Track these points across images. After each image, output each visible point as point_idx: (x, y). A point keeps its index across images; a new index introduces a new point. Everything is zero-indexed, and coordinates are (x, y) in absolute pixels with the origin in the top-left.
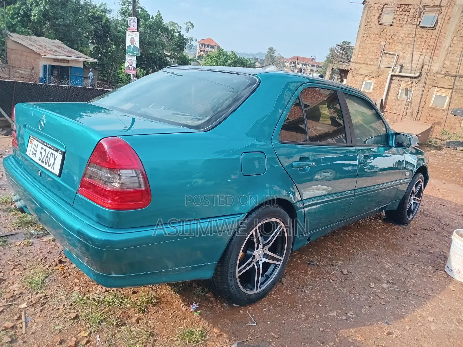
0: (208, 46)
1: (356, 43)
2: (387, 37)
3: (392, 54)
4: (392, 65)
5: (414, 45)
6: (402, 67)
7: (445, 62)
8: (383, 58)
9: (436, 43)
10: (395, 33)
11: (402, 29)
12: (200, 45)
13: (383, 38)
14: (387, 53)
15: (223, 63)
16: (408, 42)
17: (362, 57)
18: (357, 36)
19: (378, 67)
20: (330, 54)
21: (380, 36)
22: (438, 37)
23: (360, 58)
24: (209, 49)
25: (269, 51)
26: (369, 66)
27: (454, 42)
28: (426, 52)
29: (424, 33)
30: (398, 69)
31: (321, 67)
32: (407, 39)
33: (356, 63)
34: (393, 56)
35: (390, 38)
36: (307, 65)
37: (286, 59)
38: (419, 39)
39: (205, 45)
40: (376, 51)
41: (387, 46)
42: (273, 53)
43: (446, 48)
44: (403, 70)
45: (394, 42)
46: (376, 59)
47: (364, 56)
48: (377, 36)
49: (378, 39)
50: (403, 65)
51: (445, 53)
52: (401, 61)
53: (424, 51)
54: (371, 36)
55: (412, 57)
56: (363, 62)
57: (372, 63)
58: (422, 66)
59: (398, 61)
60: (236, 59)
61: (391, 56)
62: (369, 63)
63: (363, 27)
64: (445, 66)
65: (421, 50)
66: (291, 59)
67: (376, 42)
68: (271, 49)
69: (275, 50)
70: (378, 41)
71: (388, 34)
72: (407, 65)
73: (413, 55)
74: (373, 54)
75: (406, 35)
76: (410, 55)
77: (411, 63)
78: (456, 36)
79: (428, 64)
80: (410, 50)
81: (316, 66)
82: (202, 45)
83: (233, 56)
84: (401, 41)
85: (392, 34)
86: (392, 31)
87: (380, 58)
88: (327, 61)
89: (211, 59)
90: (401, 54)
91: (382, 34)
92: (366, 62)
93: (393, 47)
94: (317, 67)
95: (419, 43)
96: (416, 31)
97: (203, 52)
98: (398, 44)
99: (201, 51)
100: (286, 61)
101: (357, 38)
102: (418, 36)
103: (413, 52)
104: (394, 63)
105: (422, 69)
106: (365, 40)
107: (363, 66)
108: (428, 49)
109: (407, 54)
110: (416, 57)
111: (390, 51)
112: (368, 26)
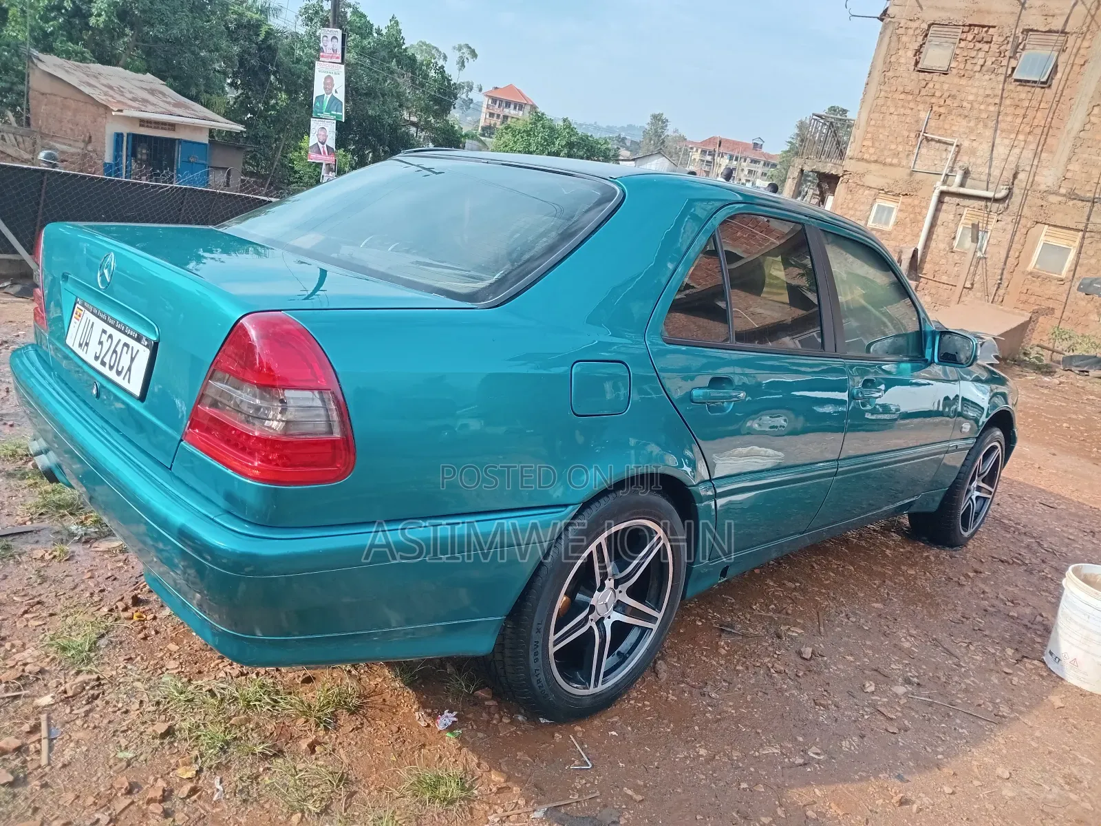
0: (508, 104)
1: (860, 113)
2: (933, 100)
3: (945, 143)
4: (943, 170)
5: (997, 122)
6: (966, 173)
7: (1069, 167)
8: (923, 151)
9: (1049, 120)
10: (953, 93)
11: (970, 82)
12: (490, 101)
13: (925, 102)
14: (932, 140)
15: (542, 145)
16: (984, 115)
17: (873, 147)
18: (862, 96)
19: (908, 171)
20: (798, 135)
21: (918, 99)
22: (1054, 105)
23: (868, 147)
24: (511, 111)
25: (652, 123)
26: (888, 168)
27: (1093, 119)
28: (1025, 141)
29: (1023, 96)
30: (958, 179)
31: (774, 166)
32: (982, 107)
33: (859, 160)
34: (946, 146)
35: (942, 103)
36: (743, 160)
37: (693, 143)
38: (1010, 110)
39: (501, 101)
40: (906, 134)
41: (932, 123)
42: (662, 128)
43: (1073, 134)
44: (969, 181)
45: (950, 113)
46: (907, 153)
47: (877, 144)
48: (910, 97)
49: (912, 105)
50: (970, 169)
51: (1069, 144)
52: (964, 160)
53: (1021, 137)
54: (896, 96)
55: (992, 150)
56: (874, 158)
57: (895, 161)
58: (1013, 172)
59: (958, 159)
60: (574, 139)
62: (889, 160)
63: (877, 76)
64: (1069, 175)
65: (1013, 136)
66: (705, 143)
67: (908, 111)
68: (657, 118)
69: (667, 121)
70: (912, 109)
71: (938, 94)
72: (980, 171)
73: (993, 146)
74: (899, 140)
75: (980, 99)
76: (986, 147)
77: (988, 164)
78: (1098, 105)
79: (1028, 168)
80: (988, 133)
81: (762, 163)
82: (494, 100)
83: (567, 130)
84: (966, 113)
85: (946, 94)
86: (946, 87)
87: (916, 151)
88: (789, 151)
89: (514, 136)
90: (966, 144)
91: (923, 92)
92: (882, 159)
93: (947, 126)
94: (764, 165)
95: (1009, 119)
96: (1003, 90)
97: (495, 119)
98: (959, 119)
99: (491, 115)
100: (692, 148)
101: (863, 101)
102: (1008, 102)
103: (994, 138)
104: (948, 163)
105: (1014, 180)
106: (882, 106)
107: (873, 167)
108: (1029, 133)
109: (981, 143)
110: (1001, 151)
111: (939, 135)
112: (890, 74)
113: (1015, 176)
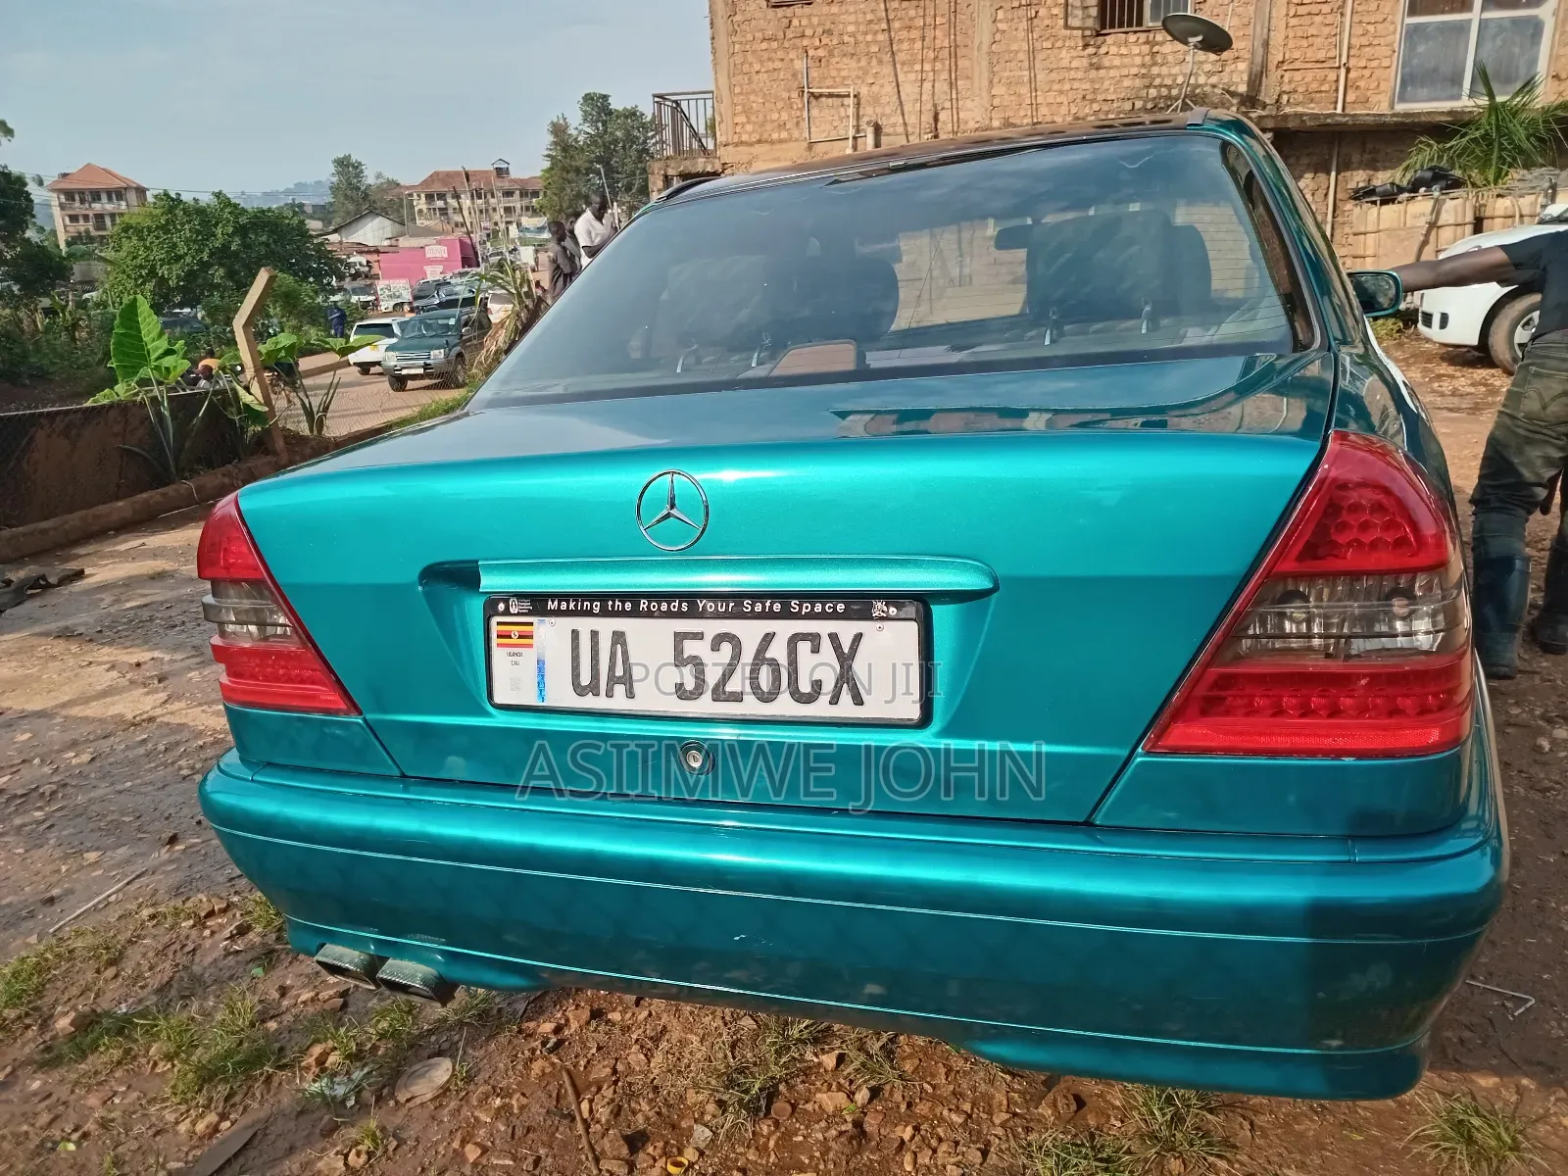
0: (96, 196)
1: (716, 79)
2: (805, 42)
3: (838, 96)
4: (847, 131)
5: (893, 53)
6: (878, 130)
7: (994, 92)
8: (815, 112)
9: (952, 37)
10: (827, 27)
11: (843, 9)
12: (62, 197)
13: (795, 47)
14: (821, 95)
15: (195, 241)
16: (874, 49)
17: (749, 122)
18: (711, 57)
19: (805, 144)
20: (555, 143)
21: (786, 44)
22: (953, 18)
23: (743, 125)
24: (105, 206)
25: (339, 173)
26: (777, 146)
27: (1002, 26)
28: (933, 70)
29: (912, 13)
30: (870, 139)
32: (869, 38)
33: (736, 145)
34: (840, 99)
35: (817, 43)
36: (489, 196)
37: (407, 188)
38: (904, 34)
39: (81, 192)
40: (785, 95)
41: (814, 74)
42: (357, 176)
43: (985, 48)
44: (884, 139)
45: (831, 54)
46: (795, 121)
47: (753, 118)
48: (775, 45)
49: (780, 54)
50: (880, 123)
51: (985, 63)
52: (869, 112)
53: (927, 67)
54: (756, 46)
55: (899, 92)
56: (755, 137)
57: (784, 135)
58: (932, 114)
59: (861, 113)
60: (243, 220)
61: (837, 101)
62: (775, 136)
63: (720, 22)
64: (996, 102)
65: (918, 67)
66: (425, 183)
67: (778, 64)
68: (344, 165)
69: (360, 164)
70: (782, 60)
71: (809, 32)
72: (892, 122)
73: (898, 86)
74: (780, 105)
75: (862, 28)
76: (890, 89)
77: (899, 111)
78: (1001, 7)
79: (948, 105)
80: (887, 70)
81: (518, 192)
82: (70, 195)
83: (228, 210)
84: (850, 50)
85: (820, 30)
86: (815, 20)
87: (805, 115)
88: (551, 169)
89: (141, 239)
90: (864, 91)
91: (790, 34)
92: (765, 136)
93: (834, 73)
94: (521, 195)
95: (905, 46)
96: (886, 10)
97: (82, 222)
98: (845, 60)
99: (74, 218)
100: (411, 195)
101: (715, 63)
102: (896, 25)
103: (896, 75)
104: (852, 122)
105: (936, 124)
106: (742, 64)
107: (758, 149)
108: (936, 59)
109: (882, 86)
110: (909, 90)
111: (828, 87)
112: (738, 18)
113: (936, 119)
